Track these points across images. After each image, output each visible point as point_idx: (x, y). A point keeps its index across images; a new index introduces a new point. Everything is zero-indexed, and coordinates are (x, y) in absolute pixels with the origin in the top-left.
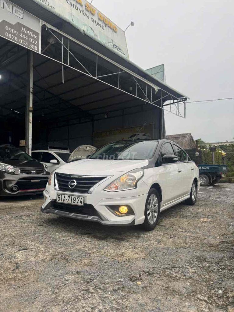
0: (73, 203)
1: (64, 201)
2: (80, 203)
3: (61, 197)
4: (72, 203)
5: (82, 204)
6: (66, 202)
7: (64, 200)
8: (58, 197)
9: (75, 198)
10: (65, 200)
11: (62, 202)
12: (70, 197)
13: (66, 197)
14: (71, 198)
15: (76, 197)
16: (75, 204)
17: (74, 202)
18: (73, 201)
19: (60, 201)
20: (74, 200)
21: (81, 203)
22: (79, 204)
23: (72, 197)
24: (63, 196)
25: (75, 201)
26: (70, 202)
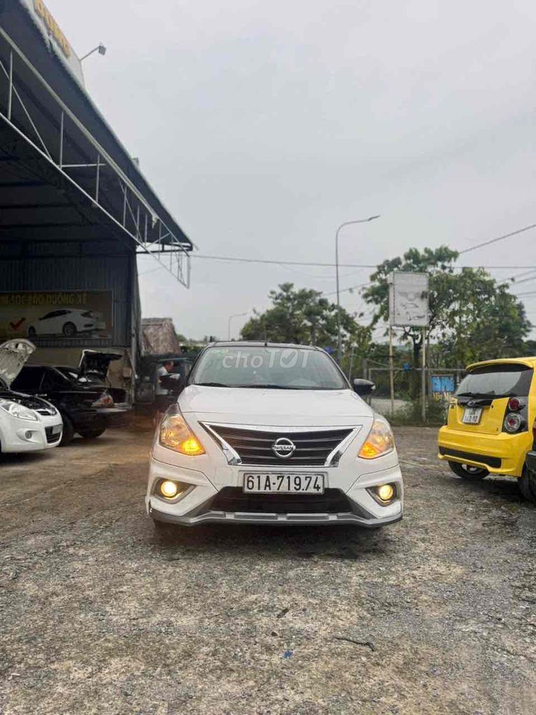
0: (295, 491)
1: (268, 488)
2: (315, 487)
3: (256, 481)
4: (293, 490)
5: (321, 491)
6: (274, 489)
7: (266, 486)
8: (248, 481)
9: (298, 479)
10: (269, 486)
11: (262, 490)
12: (283, 477)
13: (273, 478)
14: (286, 480)
15: (303, 477)
16: (301, 491)
17: (298, 487)
18: (293, 485)
19: (255, 490)
20: (298, 482)
21: (318, 488)
22: (312, 490)
23: (289, 477)
24: (263, 478)
25: (300, 485)
26: (284, 489)
